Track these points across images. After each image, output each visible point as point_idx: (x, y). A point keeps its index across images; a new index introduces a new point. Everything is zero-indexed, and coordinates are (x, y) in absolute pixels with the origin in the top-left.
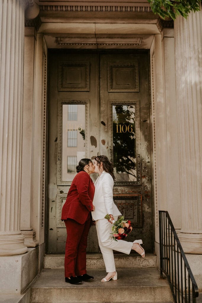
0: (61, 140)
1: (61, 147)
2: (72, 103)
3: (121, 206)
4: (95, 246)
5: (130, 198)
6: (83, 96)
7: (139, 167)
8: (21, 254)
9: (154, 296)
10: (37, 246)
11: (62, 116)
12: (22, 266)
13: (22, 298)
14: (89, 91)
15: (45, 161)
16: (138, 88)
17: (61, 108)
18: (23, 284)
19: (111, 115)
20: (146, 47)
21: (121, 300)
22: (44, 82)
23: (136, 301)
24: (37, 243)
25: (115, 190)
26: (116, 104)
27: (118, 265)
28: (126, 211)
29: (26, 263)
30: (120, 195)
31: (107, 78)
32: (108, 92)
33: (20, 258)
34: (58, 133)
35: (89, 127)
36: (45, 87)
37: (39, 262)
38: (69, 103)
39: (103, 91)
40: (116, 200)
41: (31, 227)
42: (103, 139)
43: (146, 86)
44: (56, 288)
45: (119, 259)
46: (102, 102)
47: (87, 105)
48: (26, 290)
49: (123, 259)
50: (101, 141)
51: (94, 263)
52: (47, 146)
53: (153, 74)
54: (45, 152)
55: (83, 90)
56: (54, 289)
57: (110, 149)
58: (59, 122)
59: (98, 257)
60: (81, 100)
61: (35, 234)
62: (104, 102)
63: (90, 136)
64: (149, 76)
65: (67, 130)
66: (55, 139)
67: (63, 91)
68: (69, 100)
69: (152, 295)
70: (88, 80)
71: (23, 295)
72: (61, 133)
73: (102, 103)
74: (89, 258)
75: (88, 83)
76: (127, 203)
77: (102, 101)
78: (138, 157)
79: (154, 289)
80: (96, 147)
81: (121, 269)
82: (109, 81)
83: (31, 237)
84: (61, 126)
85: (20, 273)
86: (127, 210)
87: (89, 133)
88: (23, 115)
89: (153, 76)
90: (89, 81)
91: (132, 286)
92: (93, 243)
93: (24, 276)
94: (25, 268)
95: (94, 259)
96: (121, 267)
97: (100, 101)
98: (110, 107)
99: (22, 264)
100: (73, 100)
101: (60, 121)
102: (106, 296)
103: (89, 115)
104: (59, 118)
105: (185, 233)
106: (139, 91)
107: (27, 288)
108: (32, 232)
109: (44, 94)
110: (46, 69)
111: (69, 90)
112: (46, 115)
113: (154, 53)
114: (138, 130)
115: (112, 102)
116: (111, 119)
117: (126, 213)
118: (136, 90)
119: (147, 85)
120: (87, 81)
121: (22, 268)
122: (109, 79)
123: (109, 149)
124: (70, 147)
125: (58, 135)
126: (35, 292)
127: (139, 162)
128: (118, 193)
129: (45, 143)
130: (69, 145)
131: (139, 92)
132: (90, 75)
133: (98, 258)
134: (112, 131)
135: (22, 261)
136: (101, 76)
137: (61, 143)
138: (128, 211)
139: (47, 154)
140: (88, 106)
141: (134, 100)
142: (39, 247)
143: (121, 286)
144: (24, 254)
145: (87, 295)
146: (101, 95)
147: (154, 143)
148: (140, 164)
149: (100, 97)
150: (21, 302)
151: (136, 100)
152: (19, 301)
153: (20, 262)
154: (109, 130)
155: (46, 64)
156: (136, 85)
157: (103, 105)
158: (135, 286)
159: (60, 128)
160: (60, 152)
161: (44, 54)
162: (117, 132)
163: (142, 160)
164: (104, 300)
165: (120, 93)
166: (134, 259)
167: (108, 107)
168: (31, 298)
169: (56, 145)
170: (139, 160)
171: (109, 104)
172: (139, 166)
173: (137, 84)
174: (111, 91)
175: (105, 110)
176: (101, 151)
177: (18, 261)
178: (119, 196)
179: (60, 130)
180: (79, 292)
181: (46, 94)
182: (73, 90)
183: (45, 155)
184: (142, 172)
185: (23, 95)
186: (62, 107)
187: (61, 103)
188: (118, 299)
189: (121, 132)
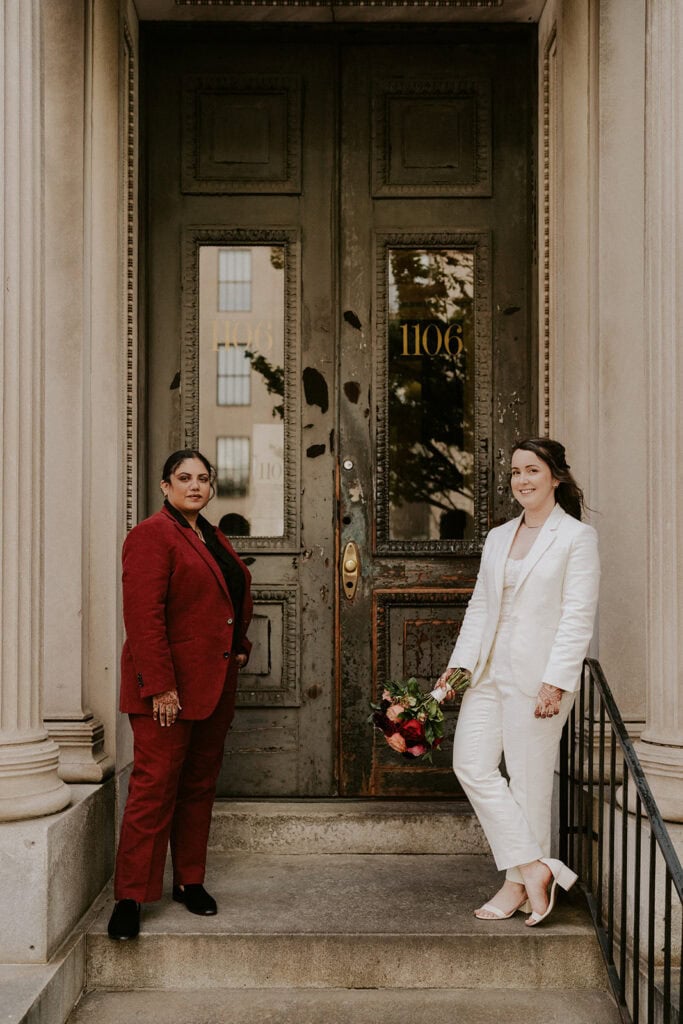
0: (195, 382)
1: (195, 409)
2: (234, 240)
3: (414, 631)
4: (320, 771)
5: (448, 601)
6: (275, 213)
7: (486, 486)
8: (46, 815)
9: (537, 971)
10: (108, 777)
11: (196, 292)
12: (49, 861)
13: (53, 981)
14: (298, 190)
15: (133, 464)
16: (487, 182)
17: (192, 259)
18: (56, 926)
19: (381, 289)
20: (522, 14)
21: (414, 982)
22: (126, 158)
23: (469, 986)
24: (107, 764)
25: (392, 572)
26: (402, 243)
27: (400, 844)
28: (434, 647)
29: (65, 847)
30: (412, 591)
31: (370, 142)
32: (374, 198)
33: (40, 831)
34: (184, 356)
35: (298, 332)
36: (130, 176)
37: (118, 832)
38: (224, 239)
39: (353, 194)
40: (398, 606)
41: (84, 707)
42: (354, 380)
43: (517, 173)
44: (178, 937)
45: (405, 823)
46: (351, 235)
47: (293, 247)
48: (66, 945)
49: (418, 823)
50: (342, 386)
51: (316, 834)
52: (142, 405)
53: (547, 122)
54: (134, 429)
55: (275, 189)
56: (172, 937)
57: (378, 420)
58: (186, 314)
59: (329, 815)
60: (268, 229)
61: (103, 732)
62: (355, 237)
63: (304, 368)
64: (532, 131)
65: (215, 346)
66: (170, 380)
67: (201, 194)
68: (223, 228)
69: (530, 965)
70: (296, 150)
71: (57, 967)
72: (195, 357)
73: (348, 241)
74: (299, 819)
75: (296, 161)
76: (436, 619)
77: (348, 233)
78: (483, 451)
79: (536, 943)
80: (324, 410)
81: (411, 857)
82: (377, 153)
83: (84, 747)
84: (195, 330)
85: (44, 887)
86: (438, 646)
87: (298, 357)
88: (42, 283)
89: (547, 133)
90: (299, 155)
91: (454, 932)
92: (312, 762)
93: (58, 895)
94: (62, 868)
95: (315, 820)
96: (414, 851)
97: (340, 234)
98: (381, 256)
99: (50, 852)
100: (238, 230)
101: (191, 310)
102: (360, 965)
103: (298, 285)
104: (186, 297)
105: (662, 745)
106: (490, 195)
107: (72, 933)
108: (88, 726)
109: (126, 204)
110: (135, 103)
111: (222, 188)
112: (135, 286)
113: (554, 36)
114: (482, 346)
115: (386, 238)
116: (381, 301)
117: (431, 656)
118: (478, 191)
119: (521, 169)
120: (294, 152)
121: (49, 869)
122: (378, 147)
123: (374, 418)
124: (226, 406)
125: (184, 363)
126: (99, 947)
127: (484, 469)
128: (403, 583)
129: (134, 394)
130: (222, 400)
131: (489, 198)
132: (302, 131)
133: (329, 819)
134: (385, 349)
135: (50, 843)
136: (344, 135)
137: (195, 396)
138: (442, 648)
139: (142, 433)
140: (296, 250)
141: (471, 231)
142: (118, 778)
143: (415, 932)
144: (58, 812)
145: (290, 962)
146: (343, 207)
147: (542, 396)
148: (490, 475)
149: (340, 216)
150: (46, 994)
151: (477, 230)
152: (40, 989)
153: (42, 848)
154: (373, 344)
155: (135, 82)
156: (479, 170)
157: (354, 249)
158: (466, 932)
159: (190, 336)
160: (190, 426)
161: (123, 39)
162: (405, 353)
163: (496, 460)
164: (351, 979)
165: (417, 201)
166: (460, 823)
167: (370, 256)
168: (86, 971)
169: (174, 401)
170: (485, 462)
171: (374, 244)
172: (484, 482)
173: (486, 166)
174: (386, 191)
175: (359, 266)
176: (342, 426)
177: (33, 843)
178: (410, 594)
179: (190, 343)
180: (260, 951)
181: (135, 202)
182: (236, 188)
183: (134, 441)
184: (497, 505)
185: (42, 205)
186: (196, 255)
187: (192, 240)
188: (402, 978)
189: (417, 353)
